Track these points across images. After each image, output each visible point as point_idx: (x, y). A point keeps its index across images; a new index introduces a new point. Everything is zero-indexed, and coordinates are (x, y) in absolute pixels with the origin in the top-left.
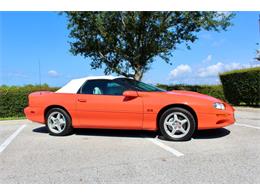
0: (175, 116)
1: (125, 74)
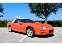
1: (42, 18)
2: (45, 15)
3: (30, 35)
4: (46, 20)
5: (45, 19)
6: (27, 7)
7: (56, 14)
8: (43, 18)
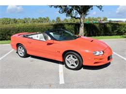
0: (71, 56)
3: (73, 65)
8: (76, 19)
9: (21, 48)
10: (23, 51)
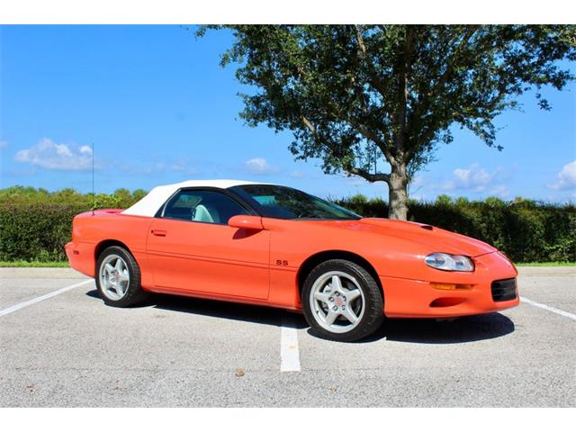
0: (336, 280)
1: (363, 173)
2: (389, 151)
3: (340, 321)
4: (401, 194)
5: (396, 183)
6: (224, 61)
7: (489, 138)
8: (372, 179)
9: (113, 263)
10: (125, 275)
